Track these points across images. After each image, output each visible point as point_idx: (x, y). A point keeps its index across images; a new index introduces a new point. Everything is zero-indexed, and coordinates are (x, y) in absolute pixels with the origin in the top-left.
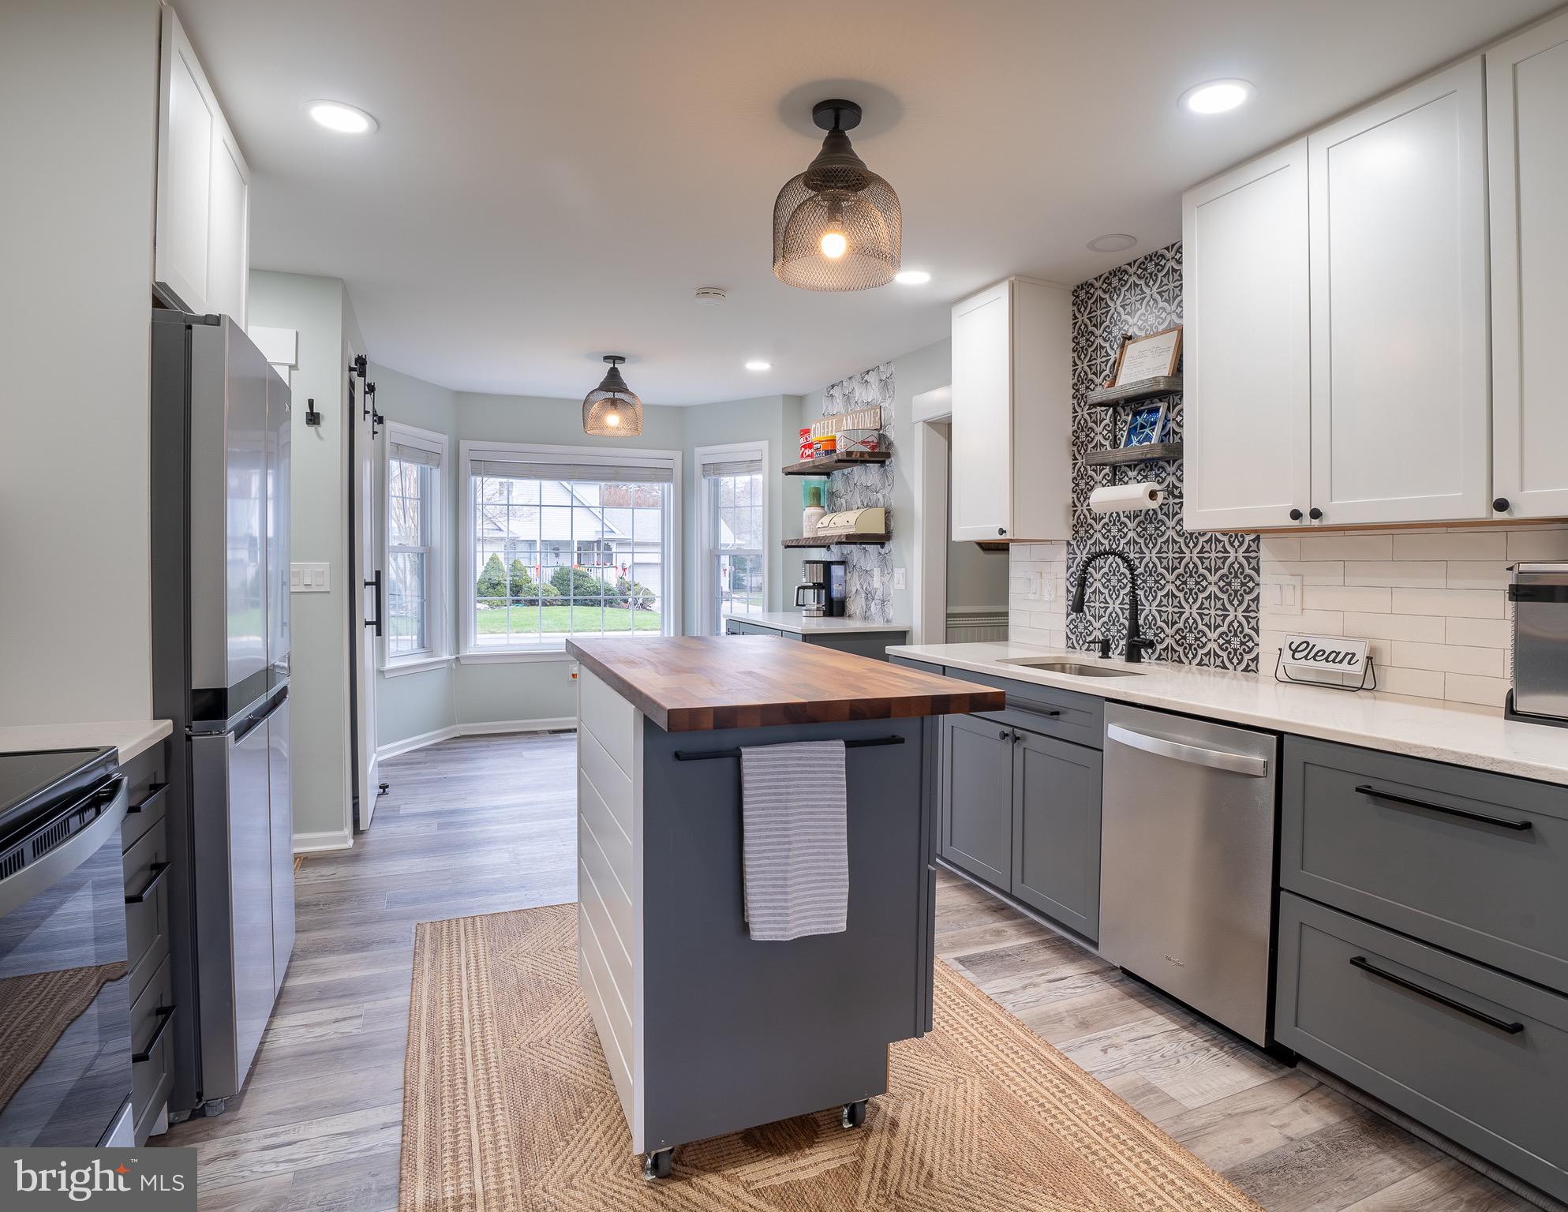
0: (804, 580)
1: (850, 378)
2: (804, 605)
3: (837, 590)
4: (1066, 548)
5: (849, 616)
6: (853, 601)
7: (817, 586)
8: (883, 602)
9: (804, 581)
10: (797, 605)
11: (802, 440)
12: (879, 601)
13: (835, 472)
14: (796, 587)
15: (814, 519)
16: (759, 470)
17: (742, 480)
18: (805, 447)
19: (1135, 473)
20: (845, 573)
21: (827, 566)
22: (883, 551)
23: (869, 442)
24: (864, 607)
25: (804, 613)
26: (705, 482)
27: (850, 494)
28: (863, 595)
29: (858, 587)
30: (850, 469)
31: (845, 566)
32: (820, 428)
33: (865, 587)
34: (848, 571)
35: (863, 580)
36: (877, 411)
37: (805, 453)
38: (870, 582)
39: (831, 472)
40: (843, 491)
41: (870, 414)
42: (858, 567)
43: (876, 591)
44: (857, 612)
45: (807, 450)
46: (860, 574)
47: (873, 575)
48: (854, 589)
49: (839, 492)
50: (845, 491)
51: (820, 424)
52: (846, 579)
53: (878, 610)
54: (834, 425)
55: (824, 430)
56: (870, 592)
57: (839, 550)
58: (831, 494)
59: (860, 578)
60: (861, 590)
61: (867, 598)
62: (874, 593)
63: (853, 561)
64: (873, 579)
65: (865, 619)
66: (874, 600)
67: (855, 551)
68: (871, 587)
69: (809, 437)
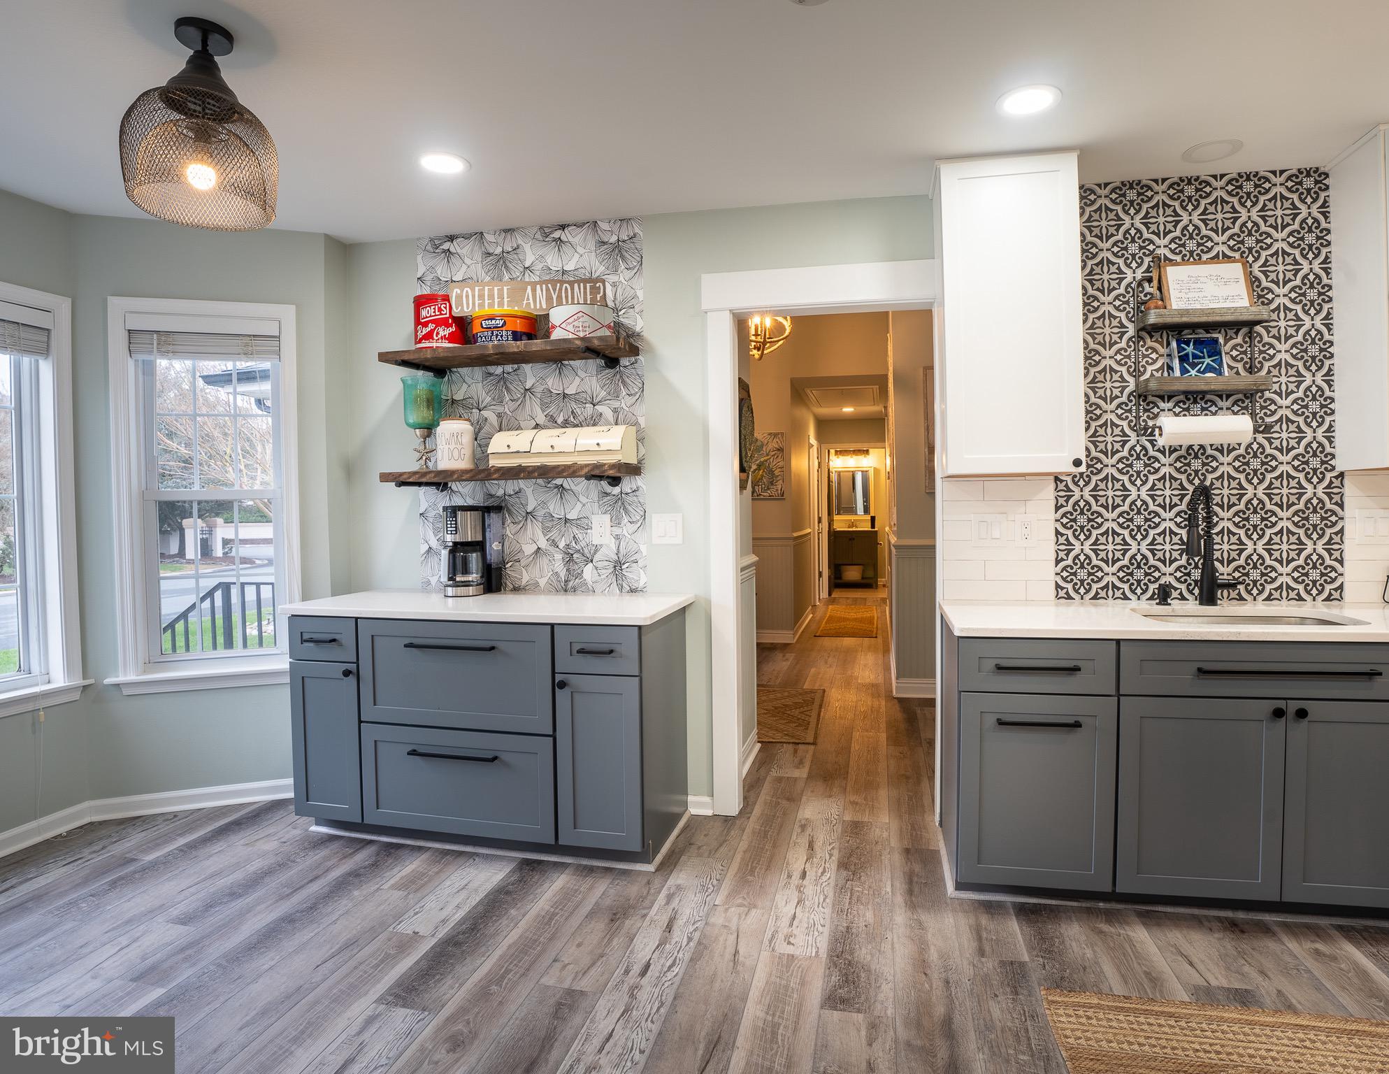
1: (506, 231)
3: (496, 552)
4: (1053, 486)
5: (516, 589)
6: (526, 567)
7: (467, 547)
8: (618, 565)
12: (607, 563)
13: (463, 371)
15: (466, 439)
16: (273, 354)
18: (436, 322)
19: (1170, 405)
20: (504, 524)
22: (616, 490)
24: (563, 574)
26: (129, 364)
27: (510, 405)
28: (559, 556)
29: (543, 543)
30: (509, 368)
31: (505, 512)
32: (474, 296)
33: (562, 545)
34: (509, 521)
35: (557, 534)
36: (597, 285)
37: (438, 333)
38: (580, 536)
39: (450, 369)
40: (488, 399)
41: (585, 288)
42: (540, 513)
43: (597, 549)
44: (537, 585)
45: (441, 329)
46: (549, 525)
47: (588, 525)
48: (529, 549)
49: (476, 398)
50: (493, 399)
51: (473, 291)
52: (508, 532)
53: (603, 577)
54: (505, 296)
55: (486, 298)
56: (578, 551)
57: (478, 488)
58: (454, 401)
59: (546, 530)
60: (552, 549)
61: (569, 559)
62: (592, 552)
63: (525, 506)
64: (589, 531)
65: (566, 591)
66: (592, 561)
67: (529, 492)
68: (583, 544)
69: (446, 308)
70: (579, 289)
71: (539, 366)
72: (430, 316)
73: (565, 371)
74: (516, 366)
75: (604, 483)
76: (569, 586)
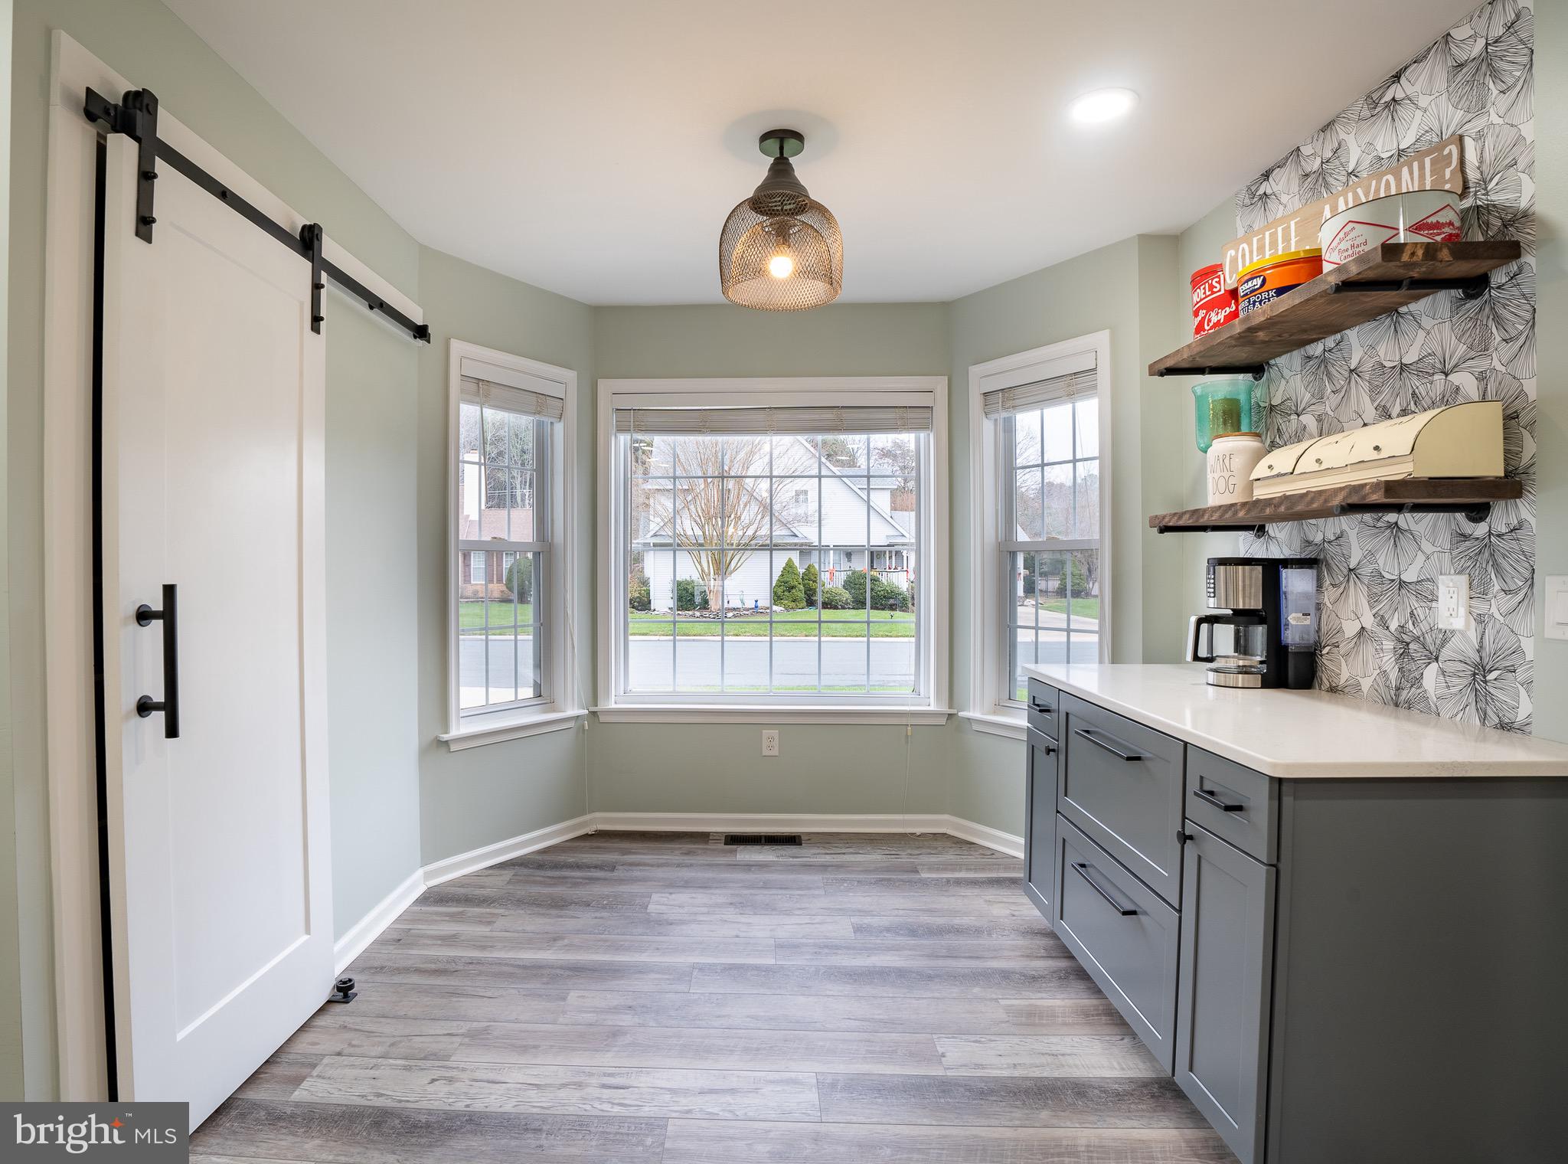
0: (1212, 602)
1: (1327, 127)
2: (1210, 660)
3: (1296, 625)
5: (1333, 690)
6: (1347, 655)
7: (1242, 617)
8: (1480, 672)
9: (1210, 606)
10: (1196, 658)
11: (1200, 295)
12: (1462, 666)
13: (1281, 361)
14: (1193, 619)
15: (1238, 463)
16: (1091, 389)
17: (1058, 415)
18: (1210, 306)
20: (1320, 586)
21: (1272, 569)
23: (1438, 226)
24: (1393, 675)
25: (1212, 677)
26: (988, 426)
27: (1333, 400)
28: (1389, 645)
29: (1368, 621)
30: (1330, 342)
31: (1324, 568)
32: (1251, 252)
33: (1394, 625)
34: (1328, 582)
35: (1387, 607)
36: (1446, 152)
37: (1210, 321)
38: (1420, 612)
39: (1268, 363)
40: (1308, 396)
41: (1422, 168)
42: (1366, 571)
43: (1446, 636)
44: (1358, 687)
45: (1213, 314)
46: (1377, 589)
47: (1432, 594)
48: (1350, 629)
49: (1294, 399)
50: (1313, 396)
51: (1250, 245)
52: (1326, 600)
53: (1454, 690)
54: (1293, 234)
55: (1267, 248)
56: (1417, 639)
57: (1295, 532)
58: (1272, 408)
59: (1374, 599)
60: (1380, 631)
61: (1403, 652)
62: (1438, 642)
63: (1347, 557)
64: (1434, 604)
65: (1397, 705)
66: (1437, 659)
67: (1352, 535)
68: (1424, 626)
69: (1219, 282)
70: (1411, 173)
71: (1368, 326)
72: (1201, 300)
73: (1404, 325)
74: (1338, 336)
75: (1460, 517)
76: (1402, 698)
